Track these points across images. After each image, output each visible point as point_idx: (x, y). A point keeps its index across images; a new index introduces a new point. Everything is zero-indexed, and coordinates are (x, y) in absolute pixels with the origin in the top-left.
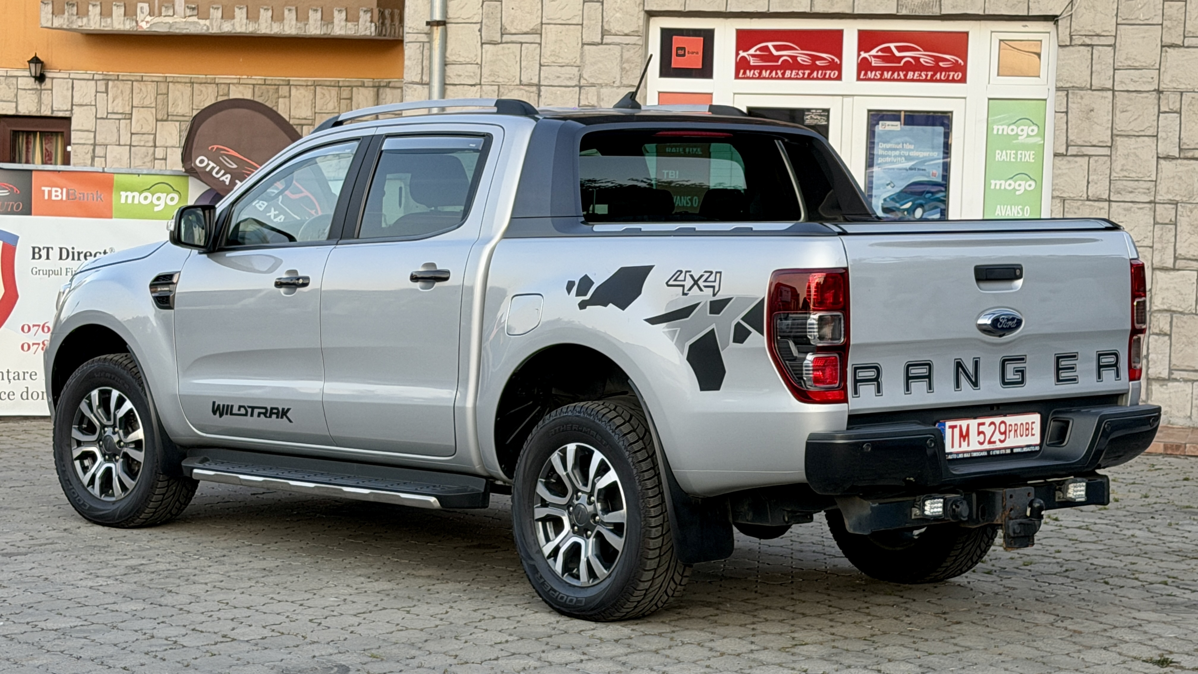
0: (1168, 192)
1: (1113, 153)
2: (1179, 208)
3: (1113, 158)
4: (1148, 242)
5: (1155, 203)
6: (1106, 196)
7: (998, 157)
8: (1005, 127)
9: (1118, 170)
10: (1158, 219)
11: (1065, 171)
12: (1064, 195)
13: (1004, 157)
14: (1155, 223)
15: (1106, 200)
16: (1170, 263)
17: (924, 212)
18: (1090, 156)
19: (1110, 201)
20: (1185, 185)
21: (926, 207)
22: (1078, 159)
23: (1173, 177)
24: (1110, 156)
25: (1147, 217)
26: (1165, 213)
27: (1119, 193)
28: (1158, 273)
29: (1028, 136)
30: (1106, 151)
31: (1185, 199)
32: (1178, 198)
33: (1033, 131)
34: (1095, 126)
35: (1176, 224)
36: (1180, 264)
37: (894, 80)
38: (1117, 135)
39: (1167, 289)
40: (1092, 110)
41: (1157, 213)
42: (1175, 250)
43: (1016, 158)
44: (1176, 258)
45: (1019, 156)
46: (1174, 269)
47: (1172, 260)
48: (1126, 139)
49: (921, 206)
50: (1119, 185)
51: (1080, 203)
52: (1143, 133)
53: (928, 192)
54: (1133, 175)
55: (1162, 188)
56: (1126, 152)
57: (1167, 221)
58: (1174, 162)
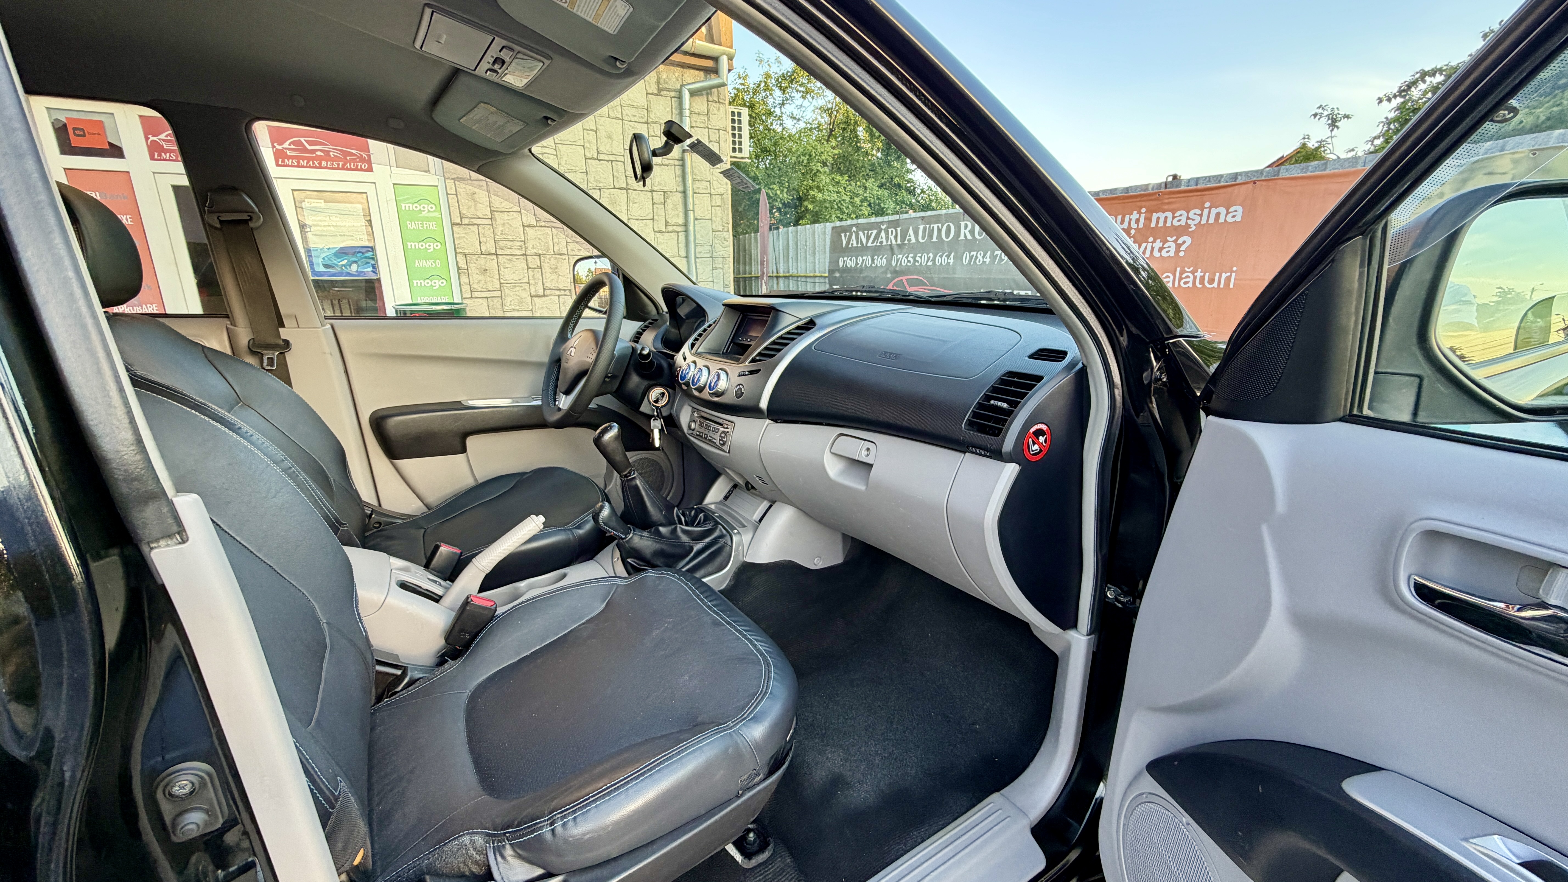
0: (533, 248)
1: (494, 223)
2: (542, 258)
3: (495, 226)
4: (526, 280)
5: (525, 255)
6: (494, 252)
7: (409, 226)
8: (411, 205)
9: (499, 234)
10: (530, 266)
11: (463, 235)
12: (466, 251)
13: (414, 226)
14: (528, 268)
15: (494, 254)
16: (541, 292)
17: (358, 266)
18: (478, 225)
19: (497, 255)
20: (543, 244)
21: (359, 263)
22: (470, 227)
23: (535, 238)
24: (492, 225)
25: (522, 264)
26: (534, 261)
27: (502, 249)
28: (535, 298)
29: (429, 211)
30: (489, 222)
31: (544, 252)
32: (540, 252)
33: (431, 208)
34: (479, 205)
35: (541, 268)
36: (548, 292)
37: (310, 167)
38: (494, 211)
39: (542, 308)
40: (475, 193)
41: (529, 262)
42: (543, 284)
43: (423, 227)
44: (544, 289)
45: (425, 226)
46: (544, 296)
47: (542, 290)
48: (500, 213)
49: (355, 262)
50: (501, 244)
51: (477, 256)
52: (510, 210)
53: (359, 252)
54: (509, 237)
55: (530, 245)
56: (502, 223)
57: (536, 266)
58: (535, 228)
